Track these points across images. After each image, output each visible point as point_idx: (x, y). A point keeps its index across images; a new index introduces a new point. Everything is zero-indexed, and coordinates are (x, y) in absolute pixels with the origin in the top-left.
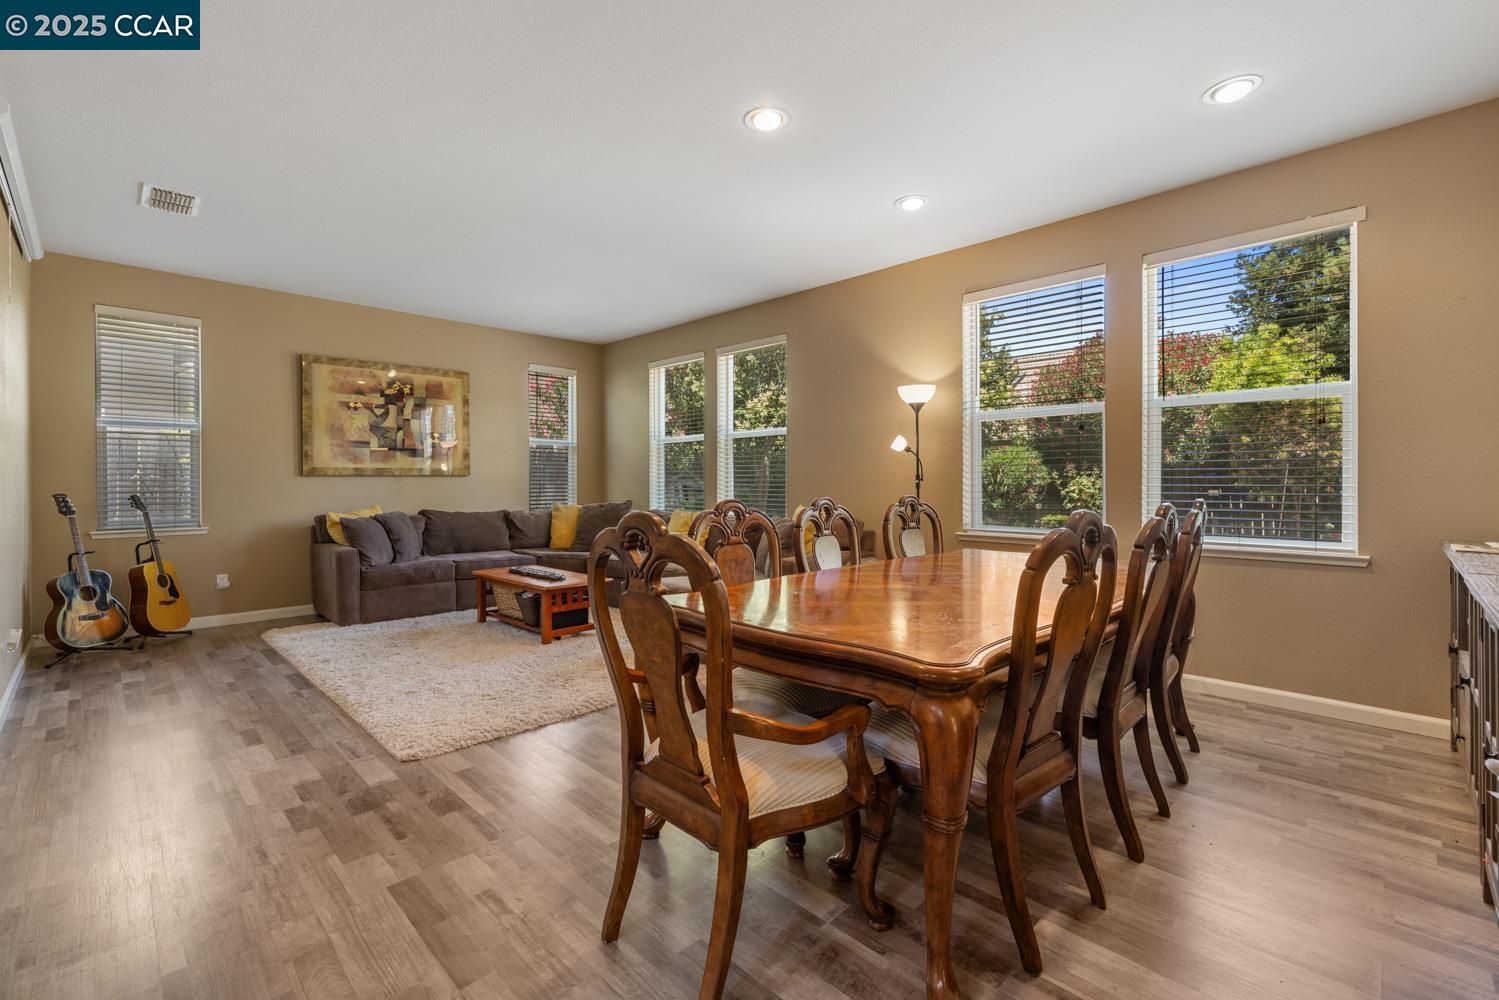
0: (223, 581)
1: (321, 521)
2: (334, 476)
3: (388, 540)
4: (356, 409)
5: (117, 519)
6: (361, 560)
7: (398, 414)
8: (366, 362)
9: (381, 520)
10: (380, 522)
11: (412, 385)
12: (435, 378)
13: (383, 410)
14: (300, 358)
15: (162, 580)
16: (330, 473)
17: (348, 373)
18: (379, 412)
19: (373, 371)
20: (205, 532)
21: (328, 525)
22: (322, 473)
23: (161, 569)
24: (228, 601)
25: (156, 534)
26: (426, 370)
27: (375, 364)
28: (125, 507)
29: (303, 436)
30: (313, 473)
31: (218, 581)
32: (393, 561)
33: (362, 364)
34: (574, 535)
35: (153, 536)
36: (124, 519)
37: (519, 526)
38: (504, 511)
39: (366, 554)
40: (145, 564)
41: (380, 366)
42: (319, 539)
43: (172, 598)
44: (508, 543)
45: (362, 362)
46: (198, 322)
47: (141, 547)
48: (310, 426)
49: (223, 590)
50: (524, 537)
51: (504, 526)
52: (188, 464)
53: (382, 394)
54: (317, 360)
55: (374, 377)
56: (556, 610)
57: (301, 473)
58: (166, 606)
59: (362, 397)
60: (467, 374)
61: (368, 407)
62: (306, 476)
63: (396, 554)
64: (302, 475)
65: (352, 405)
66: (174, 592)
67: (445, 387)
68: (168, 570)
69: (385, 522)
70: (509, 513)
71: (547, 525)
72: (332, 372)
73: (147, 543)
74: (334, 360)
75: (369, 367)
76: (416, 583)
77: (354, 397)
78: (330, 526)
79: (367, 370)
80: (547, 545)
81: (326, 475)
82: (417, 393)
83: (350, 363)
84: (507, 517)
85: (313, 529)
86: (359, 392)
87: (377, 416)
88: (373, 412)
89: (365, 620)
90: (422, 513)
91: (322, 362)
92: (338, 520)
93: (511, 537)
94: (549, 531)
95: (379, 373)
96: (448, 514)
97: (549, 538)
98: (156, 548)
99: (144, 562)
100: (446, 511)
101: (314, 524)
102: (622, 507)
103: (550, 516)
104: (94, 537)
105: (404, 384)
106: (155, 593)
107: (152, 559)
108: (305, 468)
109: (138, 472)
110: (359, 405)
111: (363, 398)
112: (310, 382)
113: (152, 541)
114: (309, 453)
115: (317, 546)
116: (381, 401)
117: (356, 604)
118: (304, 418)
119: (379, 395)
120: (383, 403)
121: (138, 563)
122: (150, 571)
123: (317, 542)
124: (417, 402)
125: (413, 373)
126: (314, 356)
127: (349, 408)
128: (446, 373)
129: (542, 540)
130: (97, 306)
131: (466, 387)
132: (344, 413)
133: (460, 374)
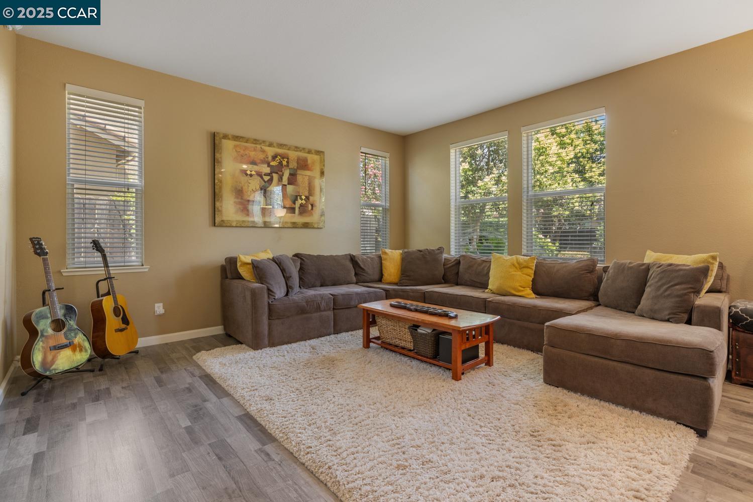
0: (159, 308)
1: (232, 262)
2: (236, 227)
3: (283, 278)
4: (251, 175)
5: (82, 259)
6: (269, 294)
7: (279, 181)
8: (258, 141)
9: (275, 260)
10: (277, 263)
11: (288, 159)
12: (303, 155)
13: (269, 177)
14: (214, 136)
15: (117, 311)
16: (234, 224)
17: (246, 148)
18: (266, 178)
19: (262, 147)
20: (146, 270)
21: (238, 264)
22: (229, 225)
23: (115, 301)
24: (163, 325)
25: (111, 272)
26: (297, 149)
27: (264, 142)
28: (88, 250)
29: (215, 196)
30: (223, 224)
31: (156, 309)
32: (287, 295)
33: (256, 141)
34: (399, 273)
35: (109, 274)
36: (87, 259)
37: (362, 266)
38: (350, 255)
39: (271, 289)
40: (104, 298)
41: (267, 144)
42: (229, 275)
43: (124, 326)
44: (354, 279)
45: (255, 140)
46: (141, 103)
47: (100, 283)
48: (221, 188)
49: (160, 316)
50: (365, 274)
51: (351, 266)
52: (133, 220)
53: (269, 165)
54: (225, 137)
55: (263, 151)
56: (463, 347)
57: (214, 225)
58: (119, 333)
59: (255, 166)
60: (323, 152)
61: (260, 175)
62: (217, 226)
63: (289, 289)
64: (215, 226)
65: (249, 172)
66: (125, 321)
67: (309, 162)
68: (121, 302)
69: (280, 263)
70: (354, 256)
71: (379, 265)
72: (236, 146)
73: (105, 280)
74: (236, 138)
75: (260, 144)
76: (307, 313)
77: (251, 166)
78: (241, 266)
79: (258, 146)
80: (380, 280)
81: (231, 226)
82: (291, 166)
83: (247, 141)
84: (353, 259)
85: (223, 269)
86: (254, 163)
87: (265, 182)
88: (262, 178)
89: (272, 344)
90: (296, 255)
91: (229, 139)
92: (250, 262)
93: (356, 274)
94: (381, 270)
95: (267, 149)
96: (315, 256)
97: (381, 275)
98: (112, 285)
99: (103, 295)
100: (312, 254)
101: (224, 264)
102: (437, 252)
103: (380, 258)
104: (64, 274)
105: (283, 158)
106: (112, 322)
107: (108, 294)
108: (218, 220)
109: (96, 226)
110: (253, 173)
111: (256, 168)
112: (221, 153)
113: (109, 278)
114: (220, 208)
115: (227, 281)
116: (268, 170)
117: (266, 332)
118: (216, 181)
119: (266, 166)
120: (269, 172)
121: (98, 297)
122: (108, 304)
123: (227, 278)
124: (292, 173)
125: (289, 150)
126: (224, 134)
127: (247, 175)
128: (309, 152)
129: (376, 277)
130: (67, 85)
131: (322, 162)
132: (244, 179)
133: (319, 153)
